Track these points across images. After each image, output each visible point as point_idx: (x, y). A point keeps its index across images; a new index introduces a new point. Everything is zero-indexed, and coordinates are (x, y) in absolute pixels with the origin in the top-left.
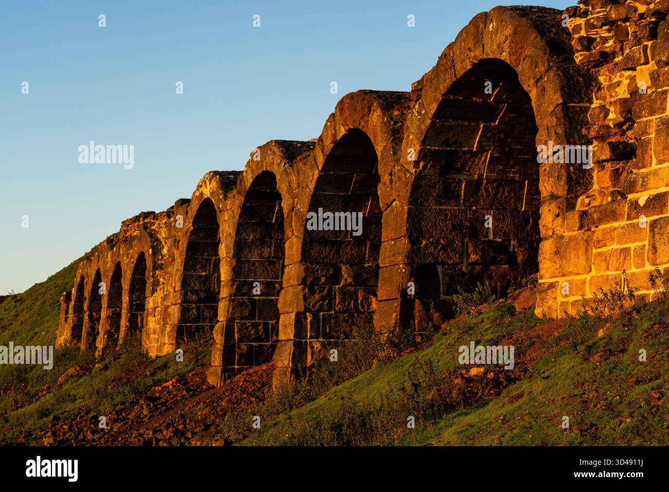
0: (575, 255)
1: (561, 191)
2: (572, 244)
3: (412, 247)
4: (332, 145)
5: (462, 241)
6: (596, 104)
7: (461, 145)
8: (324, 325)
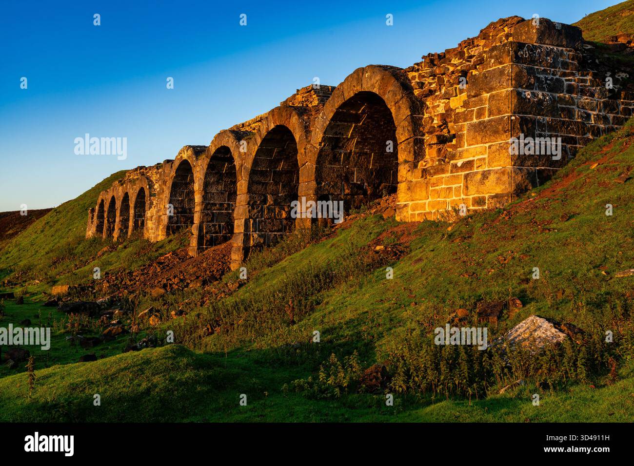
0: (420, 191)
1: (411, 158)
2: (418, 185)
3: (318, 186)
4: (266, 133)
5: (342, 184)
6: (426, 116)
7: (343, 135)
8: (259, 225)
